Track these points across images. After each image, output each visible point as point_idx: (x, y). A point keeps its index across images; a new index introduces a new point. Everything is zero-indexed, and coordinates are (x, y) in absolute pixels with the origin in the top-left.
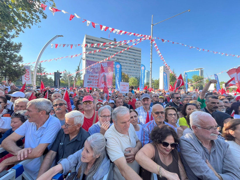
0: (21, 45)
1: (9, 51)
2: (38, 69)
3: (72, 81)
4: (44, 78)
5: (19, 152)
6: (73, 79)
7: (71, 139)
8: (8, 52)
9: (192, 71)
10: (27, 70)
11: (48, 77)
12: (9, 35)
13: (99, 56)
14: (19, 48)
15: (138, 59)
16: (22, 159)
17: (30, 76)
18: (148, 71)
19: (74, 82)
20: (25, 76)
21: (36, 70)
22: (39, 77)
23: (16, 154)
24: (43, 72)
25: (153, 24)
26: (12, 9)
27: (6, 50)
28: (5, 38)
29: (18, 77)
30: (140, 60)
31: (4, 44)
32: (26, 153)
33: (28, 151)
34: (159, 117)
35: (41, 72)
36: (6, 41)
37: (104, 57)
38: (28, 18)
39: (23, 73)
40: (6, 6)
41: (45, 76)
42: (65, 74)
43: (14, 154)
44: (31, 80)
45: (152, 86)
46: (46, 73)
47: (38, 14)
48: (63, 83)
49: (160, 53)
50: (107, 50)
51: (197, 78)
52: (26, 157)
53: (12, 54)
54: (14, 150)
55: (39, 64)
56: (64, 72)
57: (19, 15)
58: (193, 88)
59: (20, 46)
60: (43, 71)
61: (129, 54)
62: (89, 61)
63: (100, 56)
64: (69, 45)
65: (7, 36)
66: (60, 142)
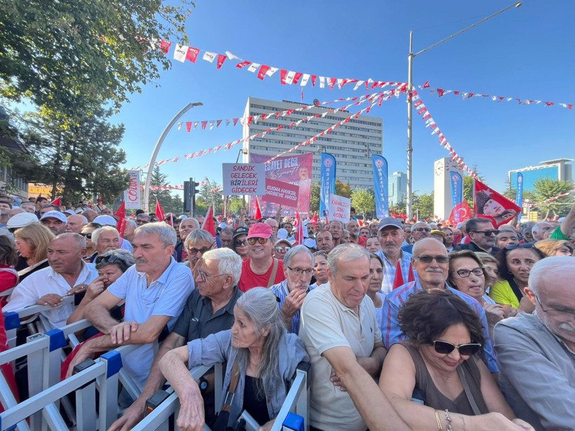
0: (123, 129)
1: (102, 142)
2: (154, 179)
3: (220, 202)
4: (164, 196)
5: (115, 328)
6: (223, 198)
7: (215, 312)
8: (101, 144)
9: (532, 168)
10: (134, 180)
11: (173, 194)
12: (102, 110)
13: (279, 142)
14: (120, 134)
15: (373, 145)
16: (120, 342)
17: (138, 191)
18: (402, 173)
19: (225, 203)
20: (130, 193)
21: (150, 180)
22: (155, 195)
23: (110, 331)
24: (162, 184)
25: (412, 54)
26: (110, 58)
27: (98, 142)
28: (96, 116)
29: (116, 195)
30: (380, 145)
31: (94, 128)
32: (127, 331)
33: (131, 327)
34: (431, 269)
35: (158, 185)
36: (98, 123)
37: (291, 144)
38: (138, 72)
39: (125, 184)
40: (98, 53)
41: (166, 192)
42: (206, 187)
43: (105, 332)
44: (139, 200)
45: (414, 210)
46: (167, 186)
47: (154, 61)
48: (201, 207)
49: (434, 126)
50: (298, 127)
51: (552, 188)
52: (126, 338)
53: (108, 148)
54: (106, 324)
55: (155, 167)
56: (203, 182)
57: (121, 69)
58: (539, 215)
59: (121, 130)
60: (163, 181)
61: (351, 135)
62: (257, 155)
63: (282, 143)
64: (214, 121)
65: (100, 113)
66: (193, 316)
